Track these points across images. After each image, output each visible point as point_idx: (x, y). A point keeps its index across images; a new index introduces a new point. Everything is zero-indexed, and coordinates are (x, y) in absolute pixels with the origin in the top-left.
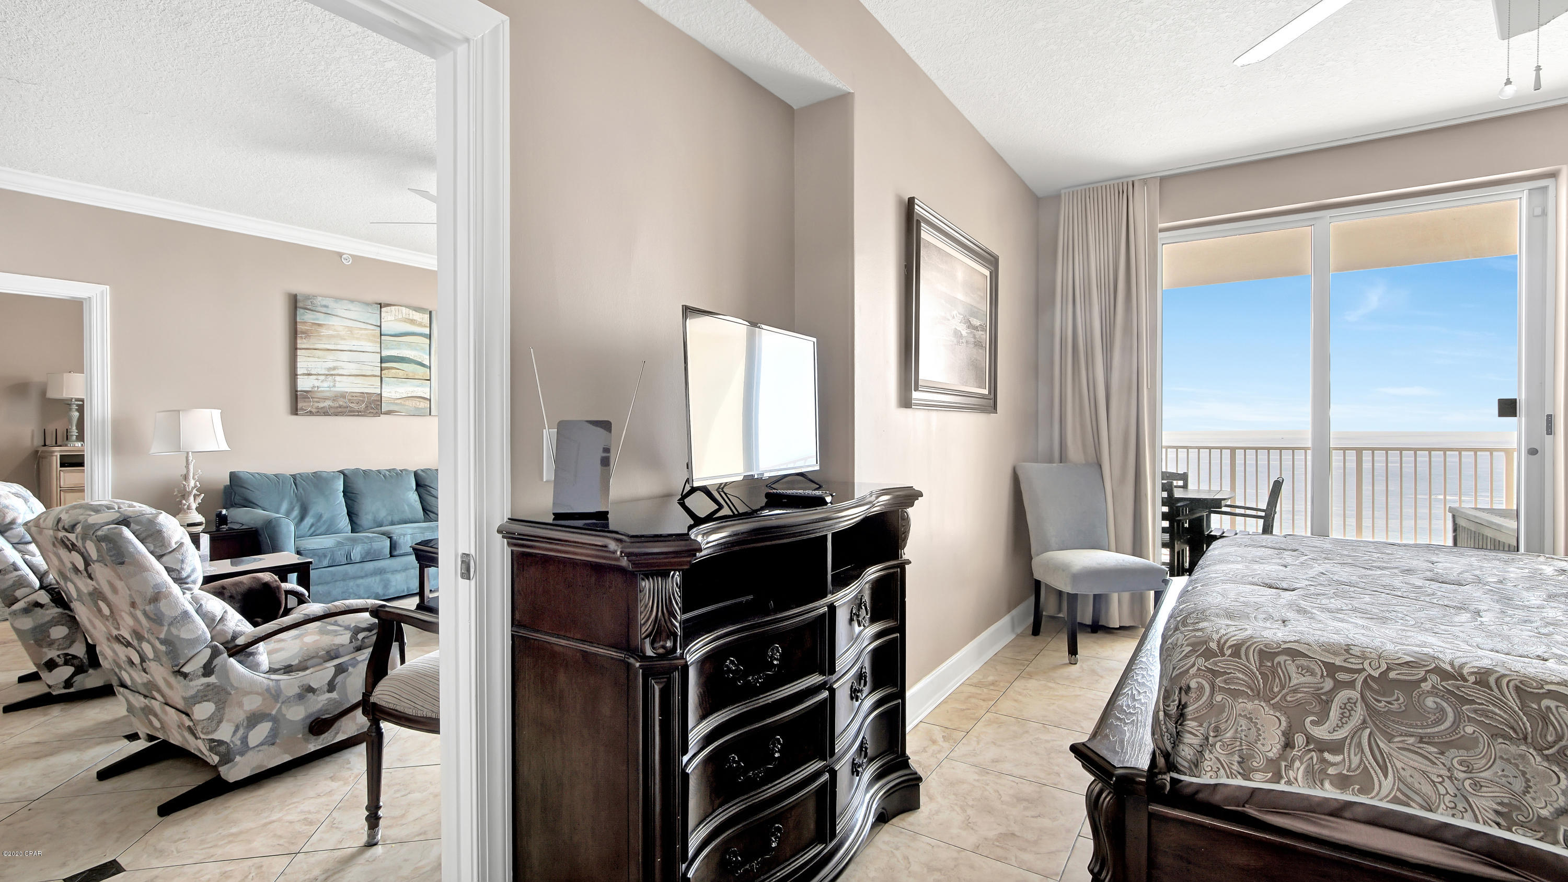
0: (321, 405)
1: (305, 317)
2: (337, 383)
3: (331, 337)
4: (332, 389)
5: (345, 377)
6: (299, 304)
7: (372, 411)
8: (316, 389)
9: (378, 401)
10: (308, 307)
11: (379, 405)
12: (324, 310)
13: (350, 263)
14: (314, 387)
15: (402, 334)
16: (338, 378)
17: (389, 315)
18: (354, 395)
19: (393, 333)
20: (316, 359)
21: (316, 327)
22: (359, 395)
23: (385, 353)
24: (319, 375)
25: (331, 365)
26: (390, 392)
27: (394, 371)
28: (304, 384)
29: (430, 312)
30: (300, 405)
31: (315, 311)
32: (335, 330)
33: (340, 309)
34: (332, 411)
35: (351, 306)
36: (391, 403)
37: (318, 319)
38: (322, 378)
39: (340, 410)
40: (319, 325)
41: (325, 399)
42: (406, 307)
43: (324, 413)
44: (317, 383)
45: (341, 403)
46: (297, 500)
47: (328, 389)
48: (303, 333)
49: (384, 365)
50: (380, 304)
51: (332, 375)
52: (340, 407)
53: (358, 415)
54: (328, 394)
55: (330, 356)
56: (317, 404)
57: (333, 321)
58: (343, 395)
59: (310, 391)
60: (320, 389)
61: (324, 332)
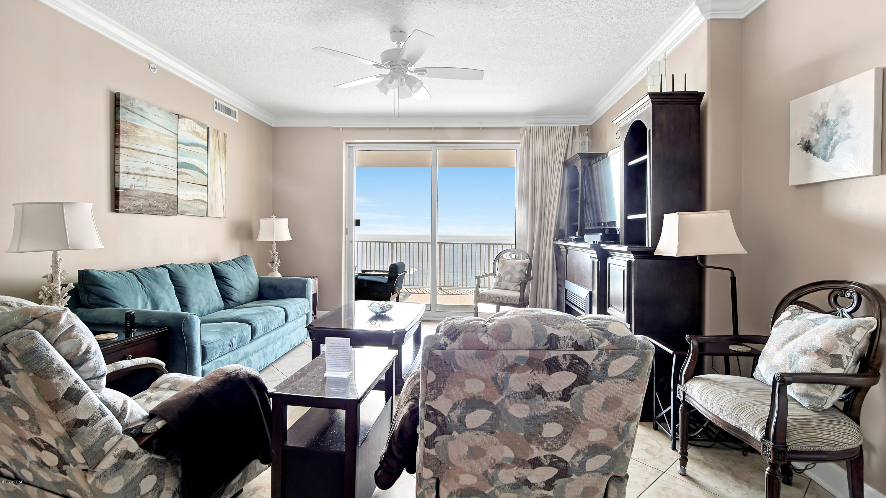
0: (137, 203)
1: (124, 116)
2: (148, 183)
3: (144, 139)
4: (145, 189)
5: (154, 178)
6: (122, 104)
7: (172, 211)
8: (133, 188)
9: (175, 202)
10: (129, 108)
11: (176, 206)
12: (139, 112)
13: (155, 73)
14: (132, 186)
15: (191, 143)
16: (149, 179)
17: (184, 125)
18: (160, 195)
19: (185, 142)
20: (134, 159)
21: (133, 127)
22: (163, 195)
23: (181, 159)
24: (135, 174)
25: (145, 165)
26: (183, 195)
27: (185, 176)
28: (124, 182)
29: (208, 128)
30: (121, 202)
31: (133, 112)
32: (147, 133)
33: (150, 113)
34: (144, 209)
35: (158, 113)
36: (184, 204)
37: (135, 121)
38: (138, 177)
39: (150, 209)
40: (136, 126)
41: (140, 198)
42: (195, 121)
43: (139, 211)
44: (134, 182)
45: (151, 202)
46: (148, 296)
47: (142, 188)
48: (124, 132)
49: (180, 170)
50: (177, 115)
51: (145, 175)
52: (150, 206)
53: (162, 215)
54: (141, 193)
55: (144, 157)
56: (133, 203)
57: (146, 124)
58: (151, 195)
59: (129, 189)
60: (136, 188)
61: (141, 134)
